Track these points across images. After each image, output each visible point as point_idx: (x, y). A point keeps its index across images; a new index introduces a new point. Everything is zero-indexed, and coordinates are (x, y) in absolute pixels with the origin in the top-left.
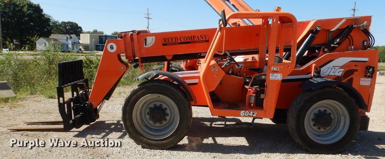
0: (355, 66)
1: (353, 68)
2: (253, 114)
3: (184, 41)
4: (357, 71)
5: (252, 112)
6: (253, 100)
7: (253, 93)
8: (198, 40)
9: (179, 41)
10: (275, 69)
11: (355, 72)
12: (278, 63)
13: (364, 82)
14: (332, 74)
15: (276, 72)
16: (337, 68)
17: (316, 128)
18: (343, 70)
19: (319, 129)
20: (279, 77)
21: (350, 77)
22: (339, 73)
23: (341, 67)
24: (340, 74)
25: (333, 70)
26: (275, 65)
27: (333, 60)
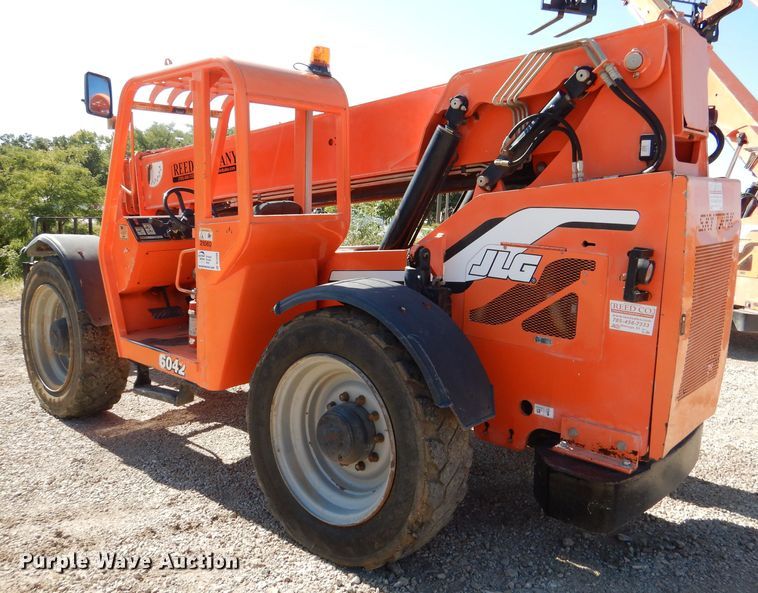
0: (586, 244)
1: (576, 253)
4: (590, 265)
11: (583, 273)
13: (624, 318)
14: (498, 272)
16: (514, 251)
21: (565, 291)
22: (522, 268)
25: (502, 256)
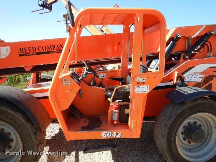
2: (117, 134)
3: (43, 51)
5: (115, 133)
6: (116, 117)
7: (116, 109)
8: (58, 50)
9: (37, 51)
10: (141, 80)
12: (143, 72)
14: (192, 80)
15: (142, 83)
17: (186, 142)
18: (202, 76)
19: (189, 142)
20: (146, 89)
23: (201, 74)
24: (200, 80)
26: (140, 75)
27: (194, 67)
